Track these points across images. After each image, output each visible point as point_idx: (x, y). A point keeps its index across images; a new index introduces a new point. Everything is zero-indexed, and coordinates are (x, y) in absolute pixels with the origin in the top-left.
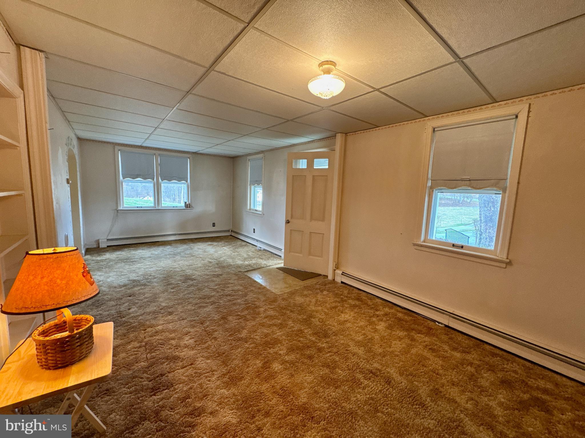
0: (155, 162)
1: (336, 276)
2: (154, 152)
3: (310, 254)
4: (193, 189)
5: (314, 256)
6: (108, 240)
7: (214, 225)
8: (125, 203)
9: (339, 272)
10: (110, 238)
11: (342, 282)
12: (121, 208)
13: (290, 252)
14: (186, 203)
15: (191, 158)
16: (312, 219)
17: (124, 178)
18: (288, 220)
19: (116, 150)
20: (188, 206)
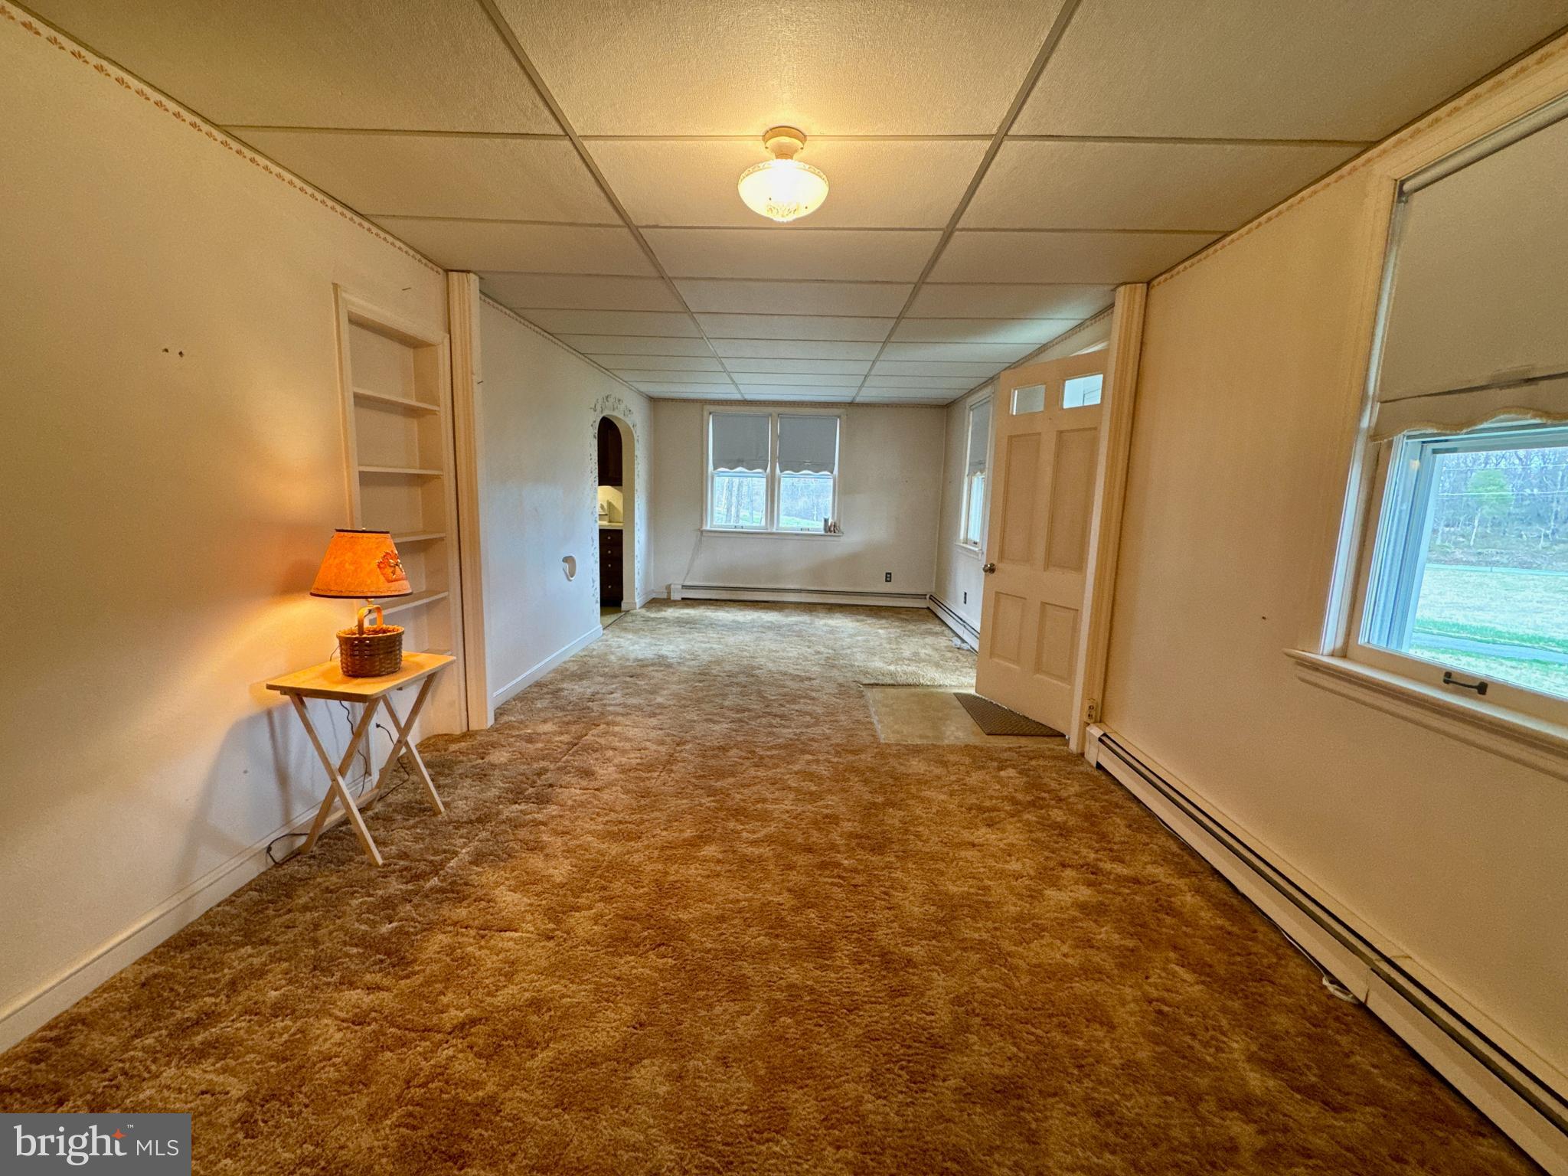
0: (772, 430)
1: (1087, 744)
2: (770, 410)
3: (1038, 668)
4: (844, 490)
5: (1048, 674)
6: (684, 587)
7: (888, 577)
8: (715, 520)
9: (1096, 731)
10: (688, 583)
11: (1099, 766)
12: (708, 528)
13: (992, 655)
14: (826, 521)
15: (844, 417)
16: (1048, 563)
17: (715, 468)
18: (992, 565)
19: (706, 413)
20: (831, 529)
